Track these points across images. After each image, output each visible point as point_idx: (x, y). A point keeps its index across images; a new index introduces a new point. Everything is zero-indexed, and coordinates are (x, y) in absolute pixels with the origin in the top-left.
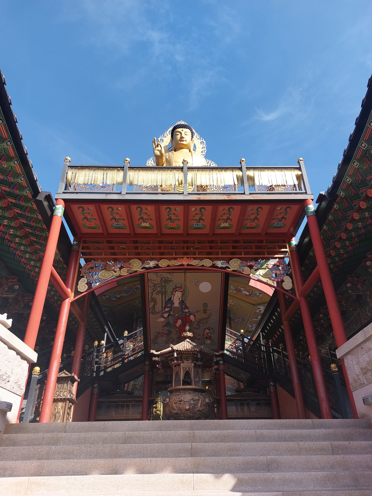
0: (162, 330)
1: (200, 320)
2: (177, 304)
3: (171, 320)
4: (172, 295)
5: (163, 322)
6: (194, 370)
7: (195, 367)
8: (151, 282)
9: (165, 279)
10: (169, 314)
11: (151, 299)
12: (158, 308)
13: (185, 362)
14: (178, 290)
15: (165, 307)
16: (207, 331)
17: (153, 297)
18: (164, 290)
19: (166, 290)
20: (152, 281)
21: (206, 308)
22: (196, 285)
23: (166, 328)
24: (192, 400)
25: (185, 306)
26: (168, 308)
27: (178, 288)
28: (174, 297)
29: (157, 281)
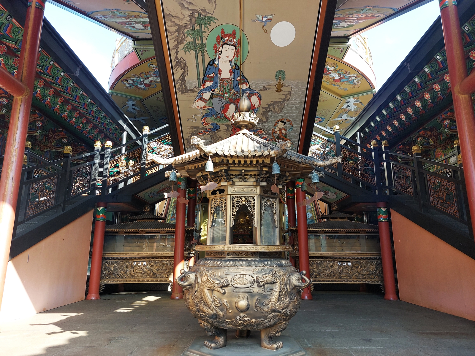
0: (203, 123)
1: (269, 105)
2: (226, 74)
3: (217, 105)
4: (216, 52)
5: (202, 108)
6: (261, 203)
7: (263, 196)
8: (171, 21)
9: (200, 14)
10: (212, 94)
11: (176, 62)
12: (192, 80)
13: (239, 184)
14: (227, 40)
15: (204, 78)
16: (281, 125)
17: (179, 57)
18: (200, 42)
19: (204, 42)
20: (173, 20)
21: (282, 82)
22: (264, 29)
23: (209, 120)
24: (256, 285)
25: (242, 77)
26: (210, 82)
27: (228, 35)
28: (219, 57)
29: (182, 19)
